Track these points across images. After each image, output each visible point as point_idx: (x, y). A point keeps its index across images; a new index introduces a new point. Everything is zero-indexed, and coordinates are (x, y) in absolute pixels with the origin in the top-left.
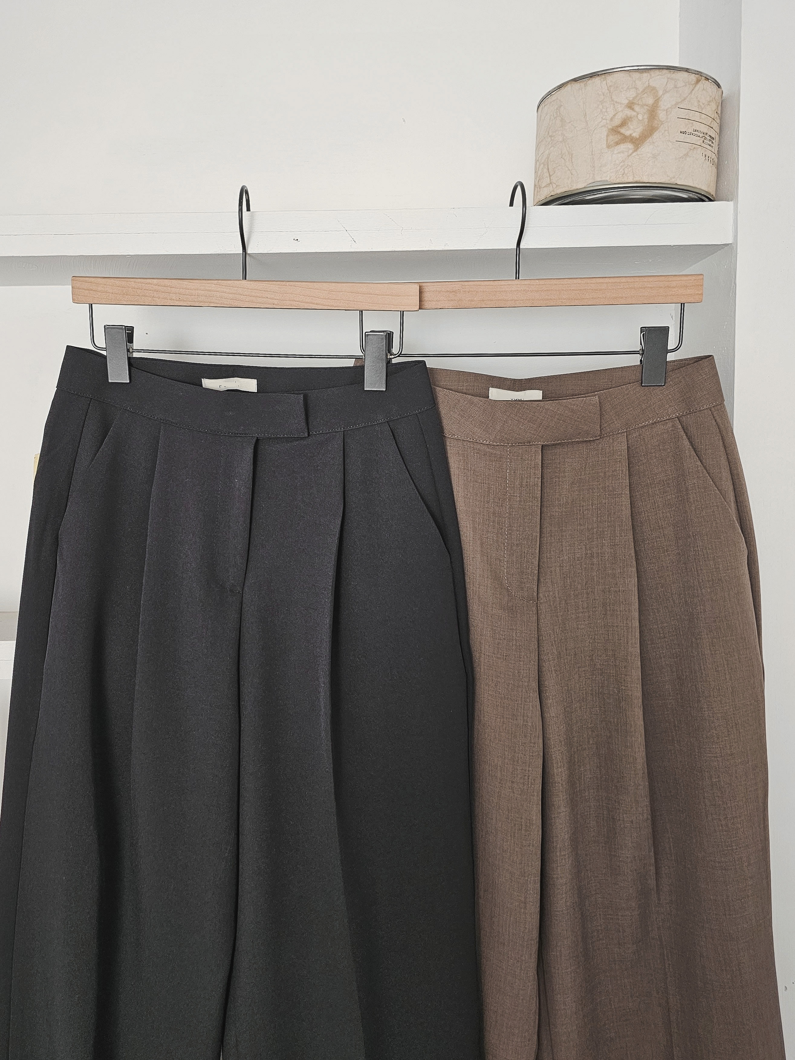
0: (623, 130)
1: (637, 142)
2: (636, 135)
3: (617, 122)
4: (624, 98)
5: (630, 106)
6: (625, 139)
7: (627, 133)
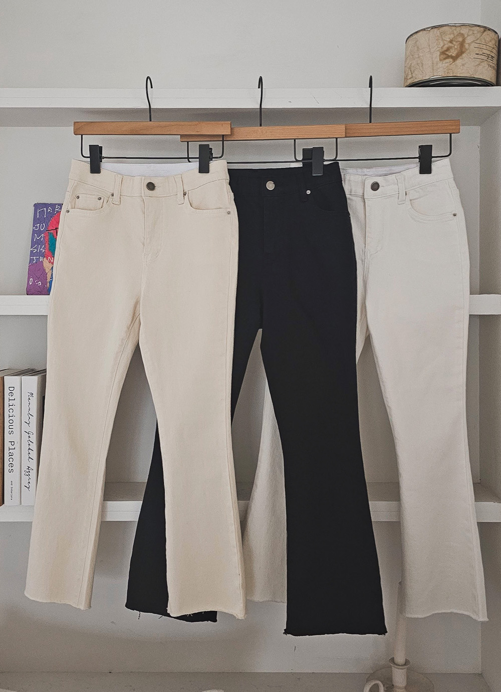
0: (447, 53)
1: (455, 58)
2: (453, 55)
3: (445, 48)
4: (448, 38)
5: (451, 42)
6: (448, 57)
7: (450, 54)
